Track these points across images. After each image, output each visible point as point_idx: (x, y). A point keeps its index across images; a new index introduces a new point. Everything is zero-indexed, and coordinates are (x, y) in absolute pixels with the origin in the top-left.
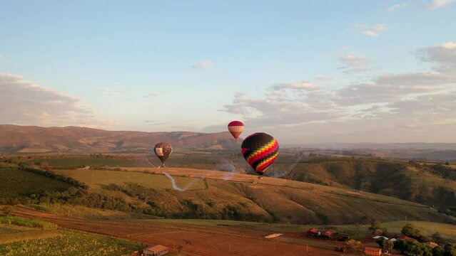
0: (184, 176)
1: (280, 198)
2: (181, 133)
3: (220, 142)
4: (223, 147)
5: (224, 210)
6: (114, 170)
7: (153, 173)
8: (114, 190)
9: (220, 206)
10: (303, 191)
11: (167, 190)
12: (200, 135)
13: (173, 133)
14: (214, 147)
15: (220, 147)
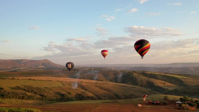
0: (50, 81)
1: (97, 89)
2: (22, 60)
3: (43, 64)
4: (44, 66)
5: (76, 95)
6: (11, 79)
7: (34, 80)
8: (19, 89)
9: (74, 94)
10: (104, 85)
11: (46, 88)
12: (32, 61)
13: (18, 60)
14: (40, 67)
15: (42, 66)
